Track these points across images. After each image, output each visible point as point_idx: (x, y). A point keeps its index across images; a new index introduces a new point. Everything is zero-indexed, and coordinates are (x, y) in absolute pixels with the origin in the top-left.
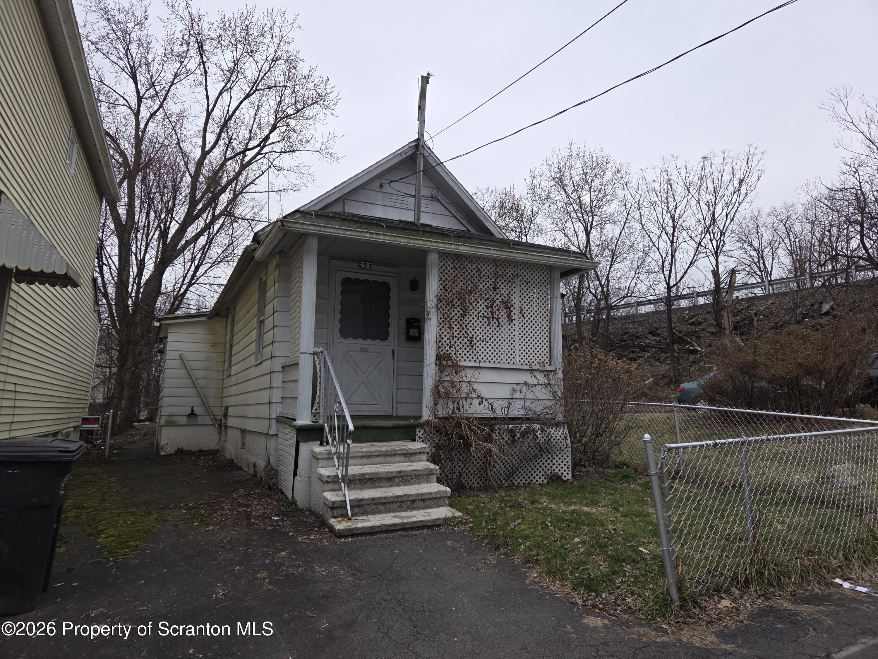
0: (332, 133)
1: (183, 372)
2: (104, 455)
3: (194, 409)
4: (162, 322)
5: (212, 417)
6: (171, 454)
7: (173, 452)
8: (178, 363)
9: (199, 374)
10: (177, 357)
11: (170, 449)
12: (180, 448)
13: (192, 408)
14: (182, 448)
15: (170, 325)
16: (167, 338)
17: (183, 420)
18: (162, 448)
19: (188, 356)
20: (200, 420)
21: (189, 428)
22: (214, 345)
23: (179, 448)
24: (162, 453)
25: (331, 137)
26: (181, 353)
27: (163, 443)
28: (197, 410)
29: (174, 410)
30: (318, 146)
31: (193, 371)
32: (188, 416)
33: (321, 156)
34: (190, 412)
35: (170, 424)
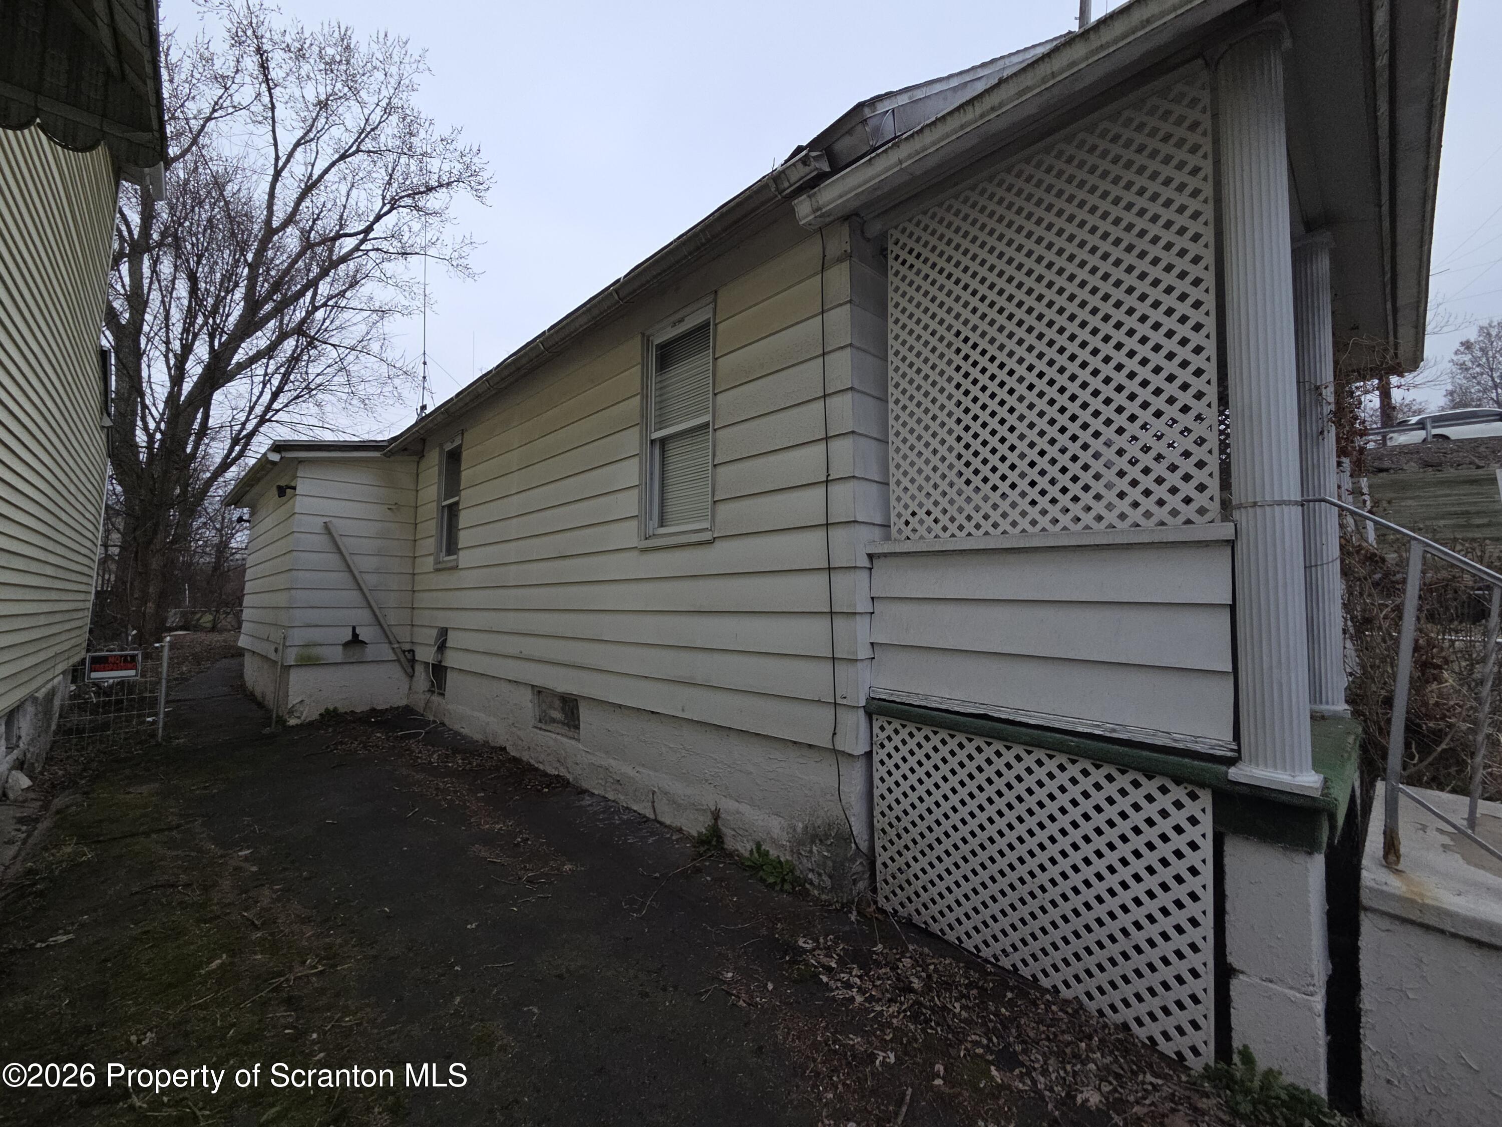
0: (468, 236)
1: (333, 559)
2: (153, 735)
3: (358, 631)
4: (285, 454)
5: (396, 646)
6: (311, 724)
7: (315, 716)
8: (322, 541)
9: (364, 564)
10: (319, 528)
11: (310, 713)
12: (331, 708)
13: (354, 628)
14: (335, 709)
15: (301, 461)
16: (294, 488)
17: (338, 654)
18: (291, 712)
19: (340, 527)
20: (370, 652)
21: (346, 667)
22: (395, 507)
23: (327, 710)
24: (292, 722)
25: (467, 242)
26: (326, 519)
27: (293, 700)
28: (364, 634)
29: (316, 635)
30: (447, 252)
31: (355, 557)
32: (346, 645)
33: (451, 268)
34: (349, 636)
35: (308, 662)
